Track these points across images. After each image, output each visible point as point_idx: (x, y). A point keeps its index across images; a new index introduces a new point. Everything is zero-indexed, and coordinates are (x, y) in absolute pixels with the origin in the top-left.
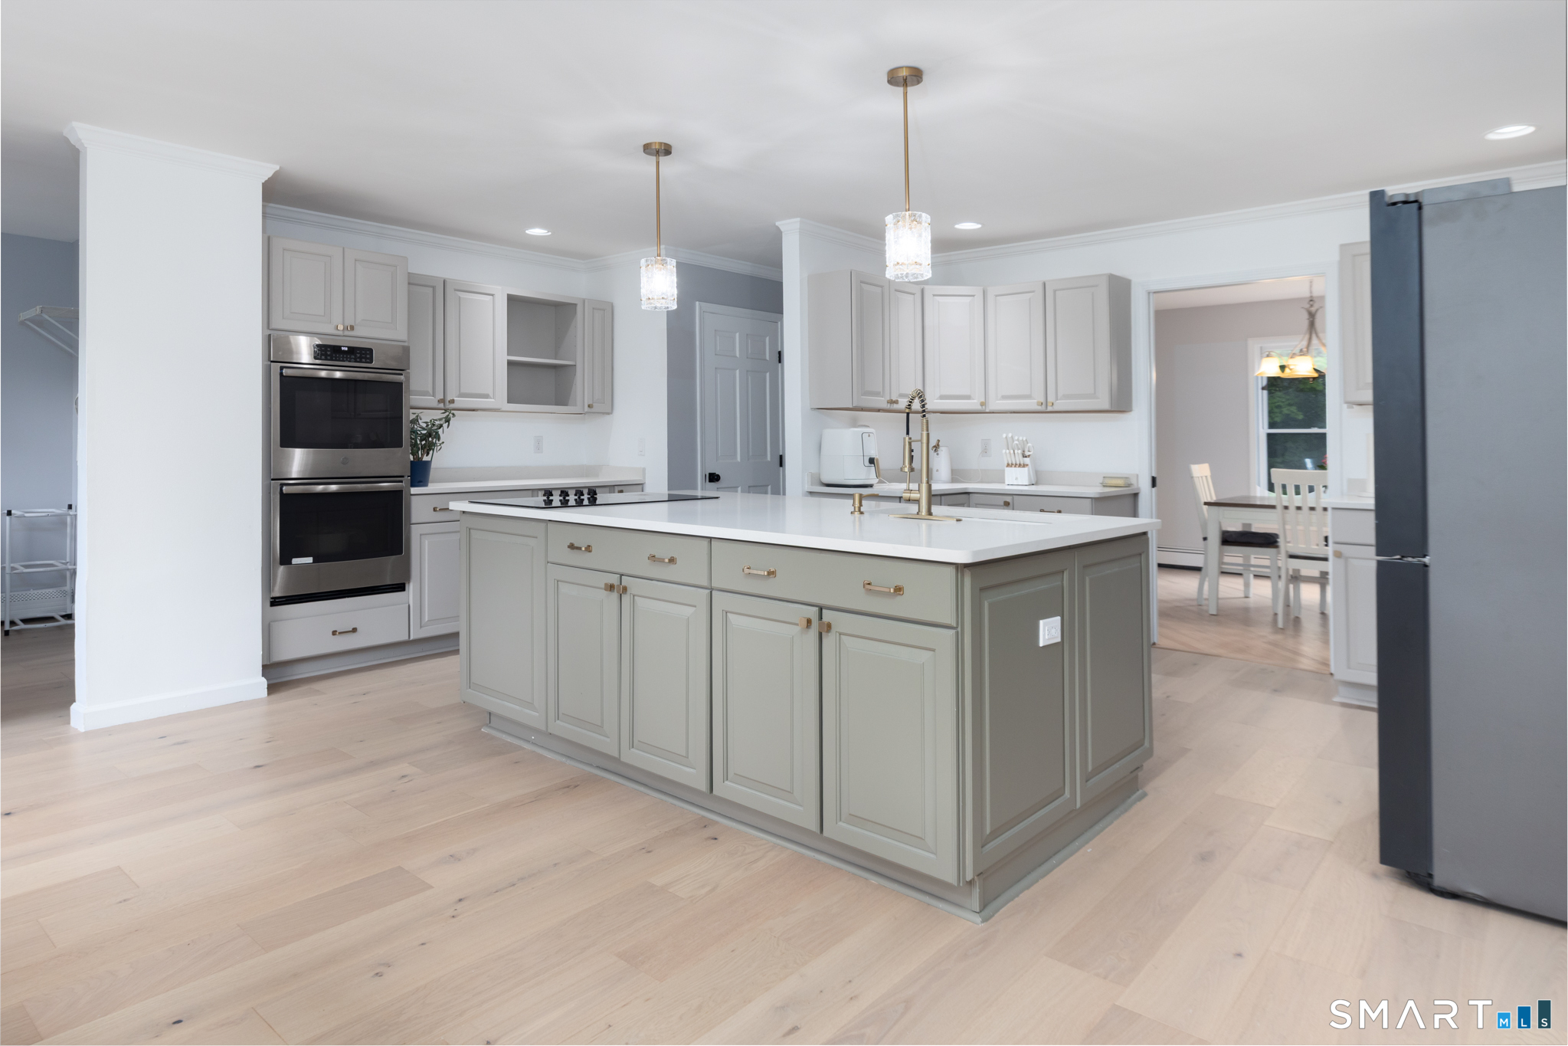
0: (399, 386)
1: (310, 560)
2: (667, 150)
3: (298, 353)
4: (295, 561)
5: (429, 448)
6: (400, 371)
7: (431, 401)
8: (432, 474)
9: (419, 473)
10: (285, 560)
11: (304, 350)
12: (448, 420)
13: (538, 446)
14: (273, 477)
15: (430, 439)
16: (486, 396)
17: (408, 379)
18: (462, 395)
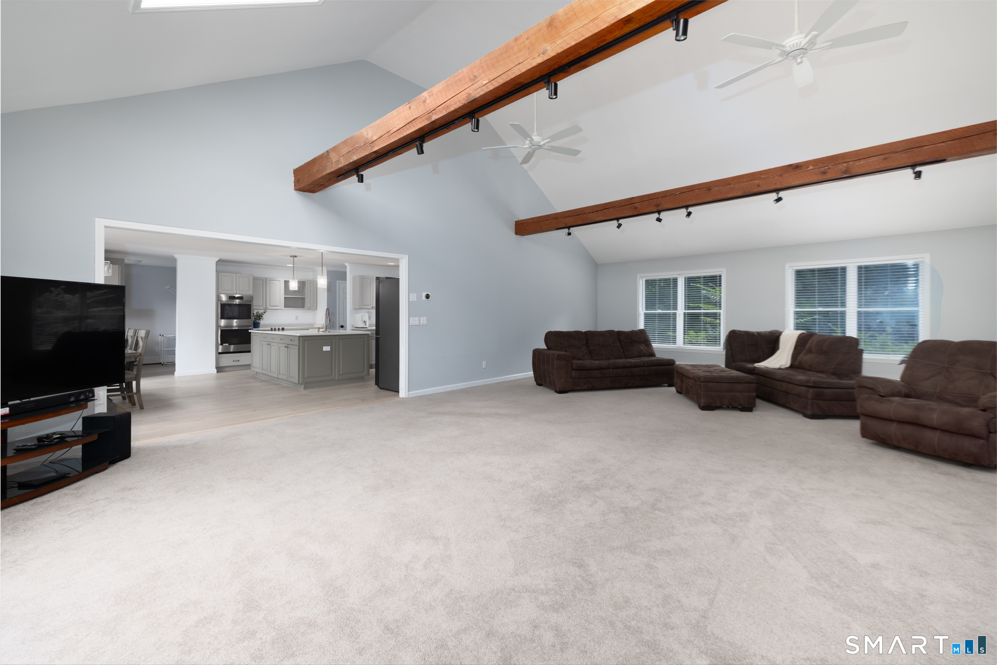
0: (250, 305)
1: (228, 344)
2: (296, 256)
3: (222, 298)
4: (224, 344)
5: (260, 319)
6: (251, 301)
7: (262, 307)
8: (260, 326)
9: (256, 325)
10: (222, 344)
11: (224, 298)
12: (265, 312)
13: (297, 318)
14: (218, 326)
15: (259, 317)
16: (278, 306)
17: (253, 303)
18: (270, 306)
